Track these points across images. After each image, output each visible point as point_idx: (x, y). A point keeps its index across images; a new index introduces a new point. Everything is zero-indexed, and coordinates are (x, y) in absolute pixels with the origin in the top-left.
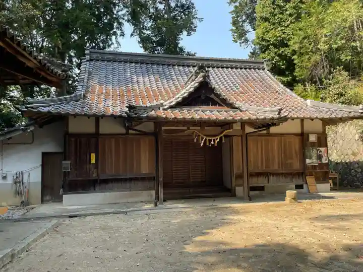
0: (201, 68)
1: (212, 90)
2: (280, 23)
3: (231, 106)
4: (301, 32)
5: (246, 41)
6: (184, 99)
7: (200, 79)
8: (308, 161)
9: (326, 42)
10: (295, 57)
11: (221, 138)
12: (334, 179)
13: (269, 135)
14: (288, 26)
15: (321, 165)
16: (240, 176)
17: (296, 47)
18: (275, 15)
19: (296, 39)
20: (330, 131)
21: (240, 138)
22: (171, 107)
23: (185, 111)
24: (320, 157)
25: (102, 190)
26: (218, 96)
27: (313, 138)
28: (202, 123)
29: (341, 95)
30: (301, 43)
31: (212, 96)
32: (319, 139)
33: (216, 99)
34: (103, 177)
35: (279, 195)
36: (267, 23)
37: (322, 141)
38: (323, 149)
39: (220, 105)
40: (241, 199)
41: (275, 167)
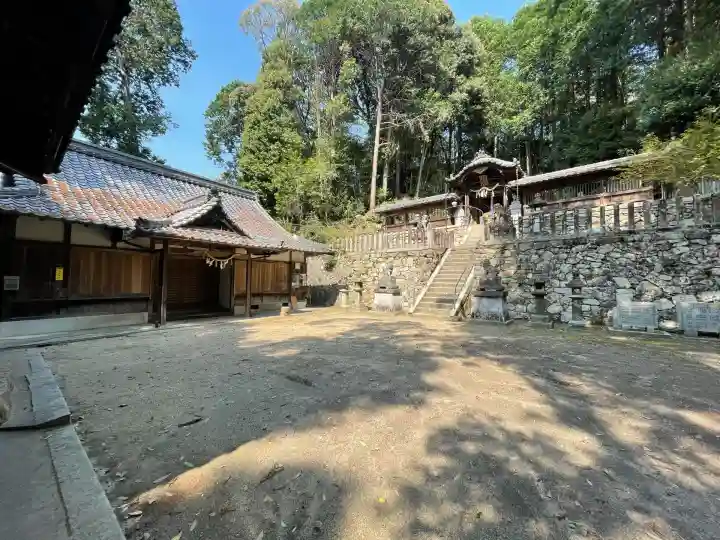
0: (215, 192)
1: (224, 216)
2: (264, 159)
3: (241, 233)
4: (283, 174)
5: (220, 160)
6: (197, 220)
7: (213, 202)
8: (293, 284)
9: (302, 188)
10: (276, 194)
11: (230, 261)
12: (308, 300)
13: (265, 261)
14: (271, 164)
15: (302, 287)
16: (243, 296)
17: (278, 186)
18: (260, 151)
19: (279, 178)
20: (309, 260)
21: (245, 262)
22: (183, 226)
23: (197, 231)
24: (301, 281)
25: (70, 314)
26: (230, 222)
27: (298, 267)
28: (211, 246)
29: (313, 234)
30: (282, 182)
31: (224, 221)
32: (301, 267)
33: (227, 224)
34: (73, 298)
35: (275, 311)
36: (252, 156)
37: (304, 269)
38: (304, 275)
39: (231, 231)
40: (242, 316)
41: (269, 289)
